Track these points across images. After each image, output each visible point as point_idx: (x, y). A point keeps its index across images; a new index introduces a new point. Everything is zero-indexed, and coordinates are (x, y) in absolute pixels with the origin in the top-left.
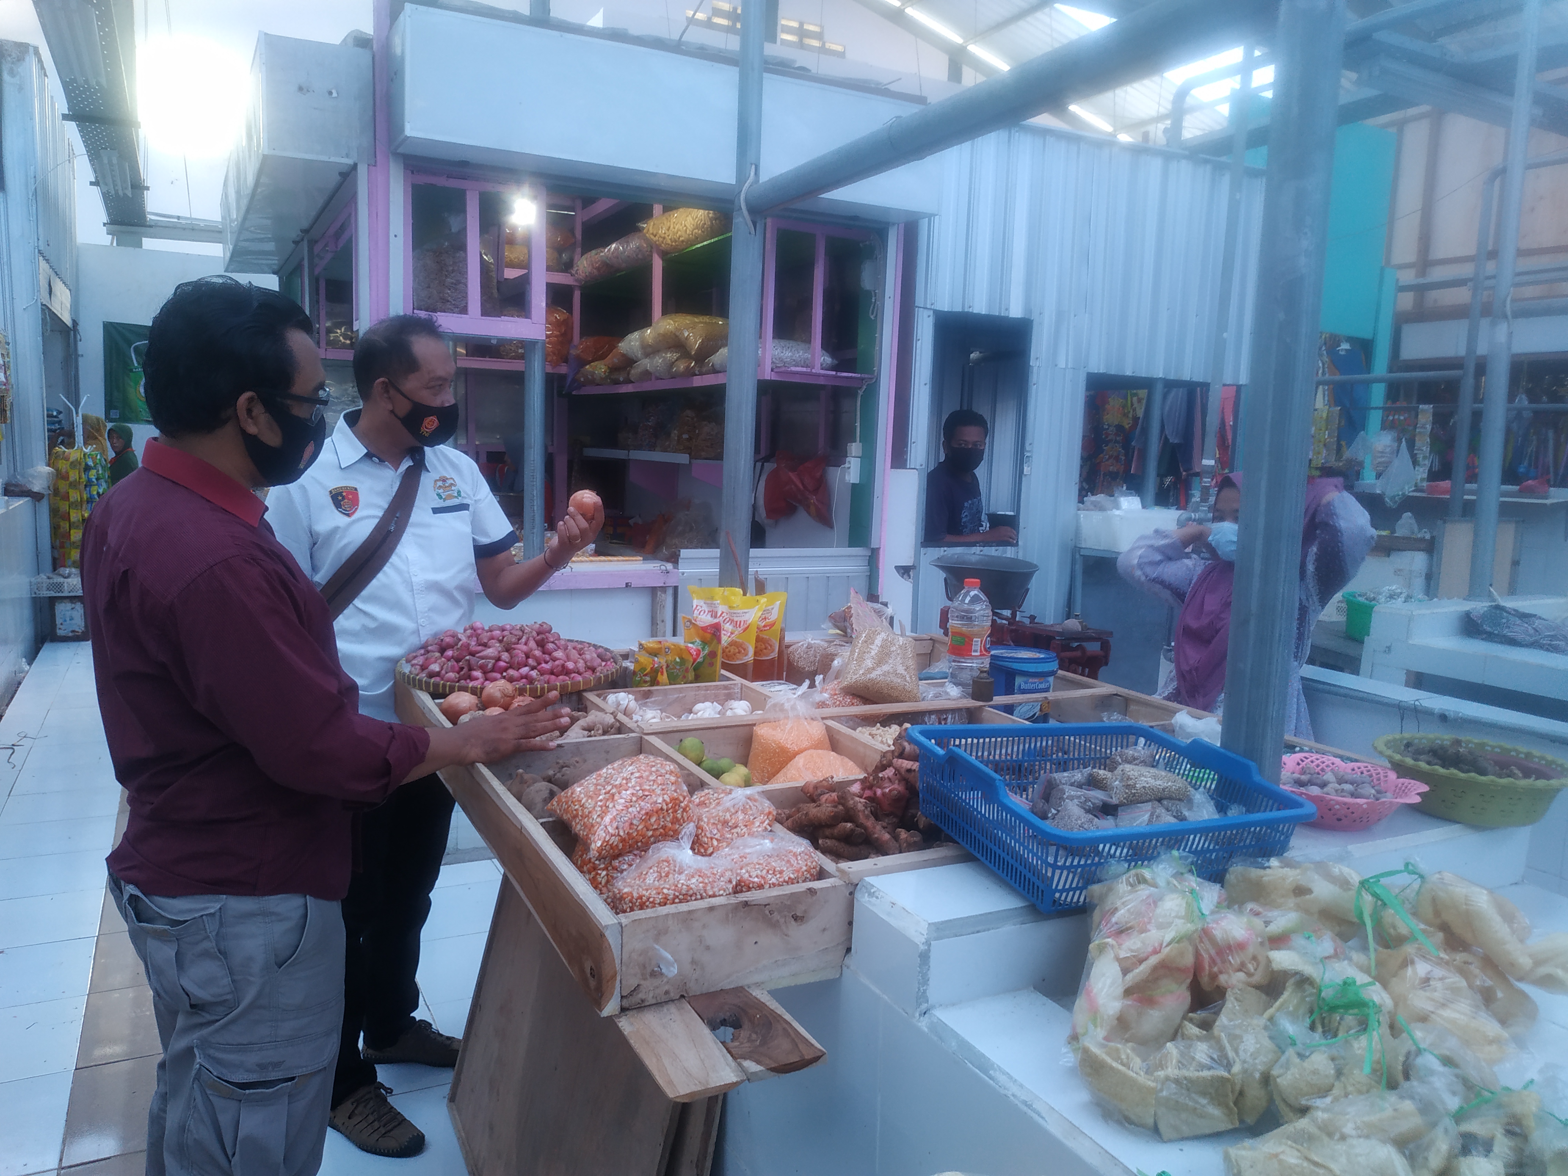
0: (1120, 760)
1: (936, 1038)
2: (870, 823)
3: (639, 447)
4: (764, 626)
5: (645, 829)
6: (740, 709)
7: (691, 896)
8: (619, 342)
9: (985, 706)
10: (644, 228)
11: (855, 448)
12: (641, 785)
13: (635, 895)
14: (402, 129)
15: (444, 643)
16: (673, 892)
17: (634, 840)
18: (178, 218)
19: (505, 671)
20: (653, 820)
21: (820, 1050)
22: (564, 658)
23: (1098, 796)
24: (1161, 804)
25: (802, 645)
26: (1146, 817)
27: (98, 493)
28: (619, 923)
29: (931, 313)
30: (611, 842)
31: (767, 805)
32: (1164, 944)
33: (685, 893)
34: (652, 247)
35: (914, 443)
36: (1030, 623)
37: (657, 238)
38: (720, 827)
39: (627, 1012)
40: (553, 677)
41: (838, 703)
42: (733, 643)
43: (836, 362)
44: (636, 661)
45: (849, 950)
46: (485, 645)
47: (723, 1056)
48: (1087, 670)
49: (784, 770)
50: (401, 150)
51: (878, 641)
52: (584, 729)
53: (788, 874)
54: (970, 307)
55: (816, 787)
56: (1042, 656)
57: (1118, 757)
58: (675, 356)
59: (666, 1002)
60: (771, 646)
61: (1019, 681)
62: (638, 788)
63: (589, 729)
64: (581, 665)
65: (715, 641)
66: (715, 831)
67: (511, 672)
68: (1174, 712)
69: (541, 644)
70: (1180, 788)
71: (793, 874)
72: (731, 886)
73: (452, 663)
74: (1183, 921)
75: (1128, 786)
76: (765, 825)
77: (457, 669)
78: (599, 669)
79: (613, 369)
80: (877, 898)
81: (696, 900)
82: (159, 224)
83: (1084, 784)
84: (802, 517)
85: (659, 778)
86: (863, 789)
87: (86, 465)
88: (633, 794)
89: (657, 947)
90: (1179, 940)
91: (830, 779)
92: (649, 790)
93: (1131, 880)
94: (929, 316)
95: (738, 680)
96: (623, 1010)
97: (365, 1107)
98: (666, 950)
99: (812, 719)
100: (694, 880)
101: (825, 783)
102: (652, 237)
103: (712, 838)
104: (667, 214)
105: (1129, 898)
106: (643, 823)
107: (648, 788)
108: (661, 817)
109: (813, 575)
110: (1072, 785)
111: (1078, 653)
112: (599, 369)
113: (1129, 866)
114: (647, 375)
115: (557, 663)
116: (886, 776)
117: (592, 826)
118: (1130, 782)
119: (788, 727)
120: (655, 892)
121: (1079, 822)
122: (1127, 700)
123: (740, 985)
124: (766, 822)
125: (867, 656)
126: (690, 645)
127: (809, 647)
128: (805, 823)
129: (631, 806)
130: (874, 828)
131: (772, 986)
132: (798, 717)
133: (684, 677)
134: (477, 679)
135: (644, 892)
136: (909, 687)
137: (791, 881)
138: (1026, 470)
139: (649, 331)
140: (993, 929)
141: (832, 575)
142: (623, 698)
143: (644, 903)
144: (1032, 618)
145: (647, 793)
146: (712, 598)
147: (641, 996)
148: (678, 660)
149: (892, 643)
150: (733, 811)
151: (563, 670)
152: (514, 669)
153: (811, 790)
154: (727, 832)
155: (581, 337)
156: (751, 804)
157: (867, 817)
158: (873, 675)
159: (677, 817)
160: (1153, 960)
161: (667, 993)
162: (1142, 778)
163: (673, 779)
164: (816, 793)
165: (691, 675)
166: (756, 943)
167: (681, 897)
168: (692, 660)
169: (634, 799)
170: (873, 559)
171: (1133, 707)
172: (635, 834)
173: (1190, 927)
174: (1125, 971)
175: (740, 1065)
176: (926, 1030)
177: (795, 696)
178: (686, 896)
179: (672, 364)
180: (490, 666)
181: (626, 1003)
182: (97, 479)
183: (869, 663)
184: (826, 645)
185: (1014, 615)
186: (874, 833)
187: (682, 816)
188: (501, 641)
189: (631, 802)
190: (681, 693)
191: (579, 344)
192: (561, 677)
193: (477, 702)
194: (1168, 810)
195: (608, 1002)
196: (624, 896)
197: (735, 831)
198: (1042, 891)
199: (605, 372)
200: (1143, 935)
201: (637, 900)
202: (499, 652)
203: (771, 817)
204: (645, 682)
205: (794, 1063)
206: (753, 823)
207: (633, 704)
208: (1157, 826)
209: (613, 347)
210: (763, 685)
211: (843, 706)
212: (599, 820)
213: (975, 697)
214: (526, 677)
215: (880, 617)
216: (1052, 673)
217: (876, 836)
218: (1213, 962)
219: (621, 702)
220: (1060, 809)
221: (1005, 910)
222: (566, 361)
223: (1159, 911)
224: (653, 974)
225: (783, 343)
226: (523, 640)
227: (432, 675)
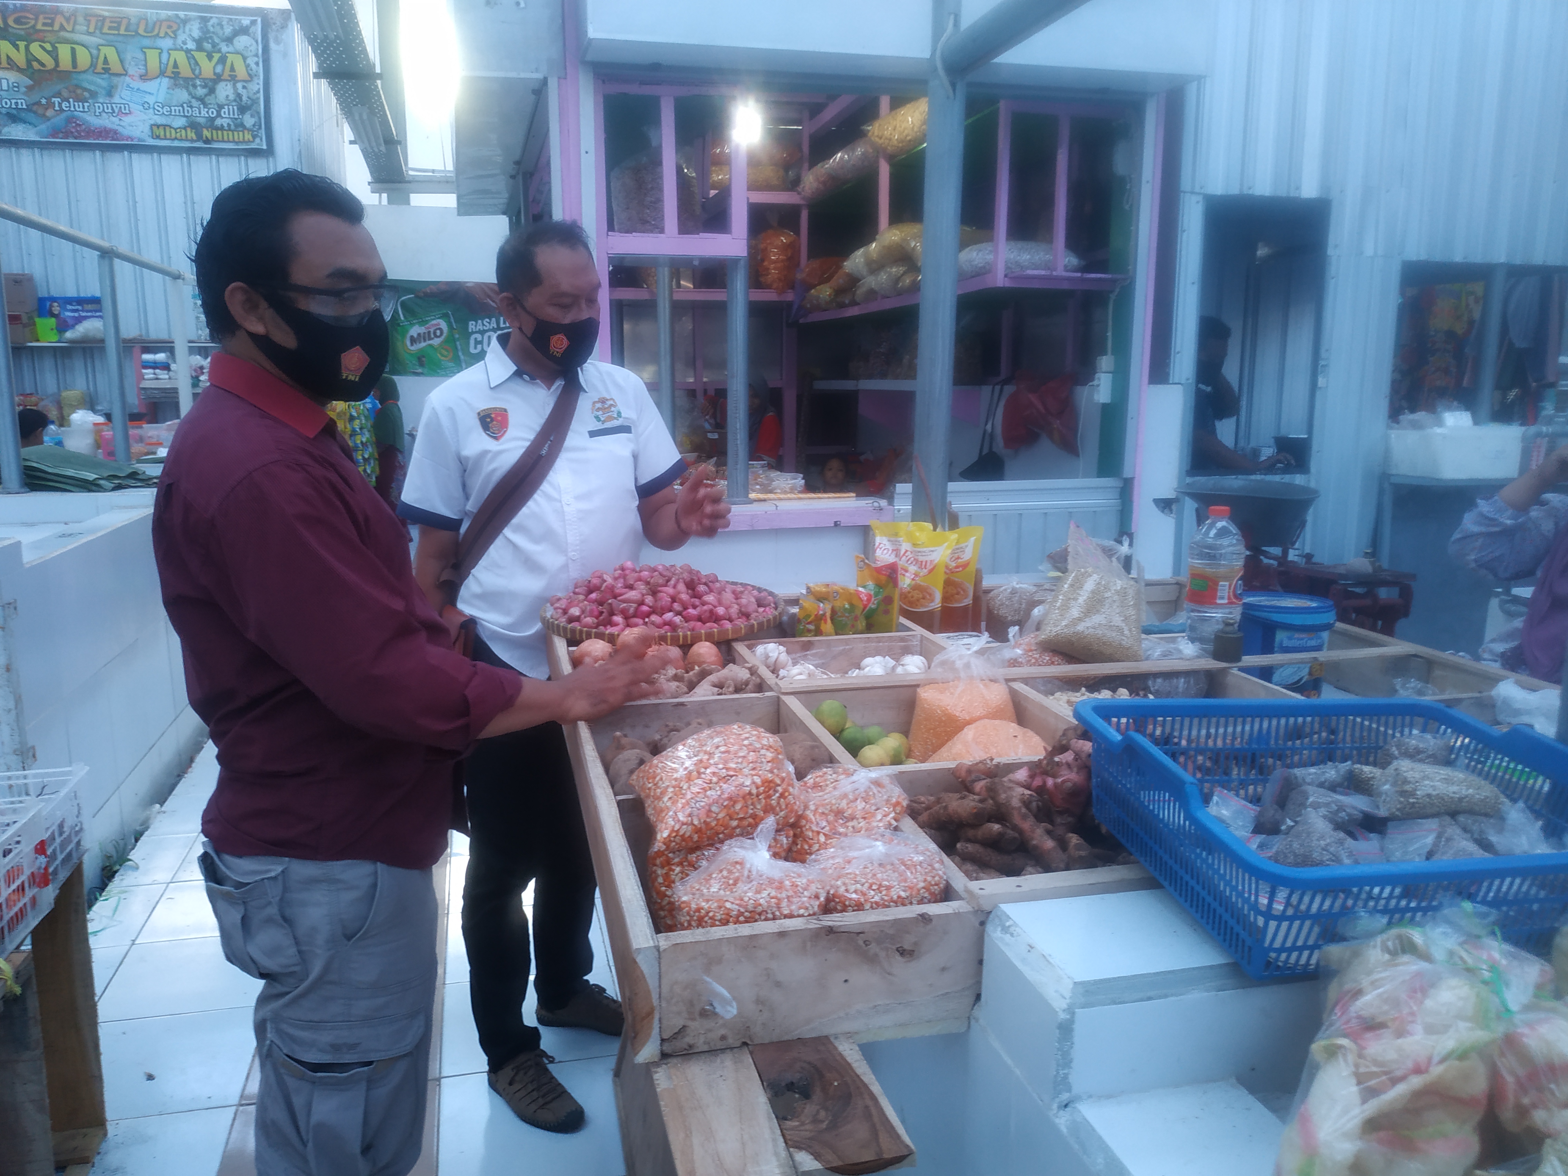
0: (1396, 752)
1: (1076, 1146)
2: (1027, 825)
3: (870, 377)
4: (957, 567)
5: (728, 818)
6: (913, 665)
7: (760, 914)
8: (845, 261)
9: (1229, 668)
10: (869, 131)
11: (1105, 362)
12: (726, 762)
13: (694, 906)
14: (586, 32)
15: (591, 585)
16: (737, 907)
17: (713, 831)
18: (433, 171)
19: (648, 617)
20: (738, 807)
21: (907, 1146)
22: (715, 603)
23: (1357, 803)
24: (1455, 821)
25: (1005, 590)
26: (1430, 840)
27: (362, 442)
28: (655, 947)
29: (1200, 198)
30: (681, 833)
31: (897, 794)
32: (1436, 1059)
33: (751, 909)
34: (878, 152)
35: (1178, 353)
36: (1306, 563)
37: (882, 141)
38: (831, 818)
39: (669, 1060)
40: (700, 623)
41: (1033, 661)
42: (916, 587)
43: (1083, 263)
44: (801, 608)
45: (978, 997)
46: (631, 587)
47: (774, 1140)
48: (1380, 623)
49: (950, 743)
50: (589, 57)
51: (1089, 585)
52: (715, 686)
53: (898, 892)
54: (1250, 188)
55: (969, 771)
56: (1314, 605)
57: (1394, 748)
58: (902, 269)
59: (723, 1050)
60: (964, 590)
61: (1281, 636)
62: (721, 766)
63: (720, 686)
64: (734, 610)
65: (891, 585)
66: (824, 824)
67: (654, 618)
68: (1495, 680)
69: (691, 586)
70: (1487, 797)
71: (904, 891)
72: (817, 903)
73: (594, 606)
74: (1469, 1025)
75: (1403, 793)
76: (888, 818)
77: (596, 613)
78: (753, 615)
79: (839, 292)
80: (1012, 935)
81: (766, 919)
82: (417, 179)
83: (1340, 785)
84: (1045, 445)
85: (752, 753)
86: (1032, 776)
87: (351, 416)
88: (714, 774)
89: (708, 979)
90: (1462, 1055)
91: (989, 762)
92: (734, 770)
93: (1390, 944)
94: (1198, 202)
95: (919, 631)
96: (665, 1056)
97: (525, 1073)
98: (720, 984)
99: (991, 680)
100: (765, 894)
101: (981, 766)
102: (877, 139)
103: (818, 833)
104: (893, 113)
105: (1383, 975)
106: (725, 810)
107: (733, 766)
108: (750, 802)
109: (1052, 511)
110: (1321, 785)
111: (1368, 602)
112: (824, 292)
113: (1391, 918)
114: (872, 294)
115: (705, 608)
116: (1064, 761)
117: (662, 811)
118: (1408, 787)
119: (959, 690)
120: (716, 904)
121: (1322, 843)
122: (1430, 664)
123: (825, 1033)
124: (892, 815)
125: (1073, 603)
126: (860, 589)
127: (1014, 592)
128: (944, 819)
129: (710, 789)
130: (1033, 831)
131: (866, 1038)
132: (971, 678)
133: (853, 626)
134: (616, 625)
135: (703, 904)
136: (1126, 642)
137: (901, 902)
138: (1321, 381)
139: (874, 245)
140: (1172, 995)
141: (1075, 510)
142: (772, 649)
143: (703, 918)
144: (1309, 557)
145: (732, 773)
146: (896, 535)
147: (688, 1040)
148: (847, 606)
149: (1107, 588)
150: (851, 797)
151: (711, 617)
152: (657, 614)
153: (963, 774)
154: (841, 825)
155: (809, 258)
156: (875, 791)
157: (1024, 817)
158: (1080, 627)
159: (771, 805)
160: (1416, 1082)
161: (723, 1038)
162: (1427, 782)
163: (770, 755)
164: (969, 779)
165: (862, 624)
166: (846, 981)
167: (747, 914)
168: (862, 607)
169: (715, 779)
170: (1126, 491)
171: (1437, 673)
172: (713, 824)
173: (1480, 1035)
174: (1369, 1093)
175: (791, 1156)
176: (1064, 1130)
177: (969, 652)
178: (753, 915)
179: (898, 279)
180: (632, 610)
181: (667, 1048)
182: (361, 429)
183: (1075, 612)
184: (1034, 589)
185: (1285, 553)
186: (1033, 839)
187: (778, 803)
188: (648, 583)
189: (711, 783)
190: (847, 645)
191: (806, 266)
192: (708, 624)
193: (610, 650)
194: (1465, 830)
195: (643, 1045)
196: (683, 905)
197: (850, 824)
198: (1250, 948)
199: (830, 295)
200: (1400, 1041)
201: (695, 912)
202: (643, 595)
203: (898, 809)
204: (809, 631)
205: (867, 1162)
206: (873, 815)
207: (784, 657)
208: (1445, 861)
209: (839, 267)
210: (948, 638)
211: (1040, 665)
212: (669, 804)
213: (1217, 655)
214: (669, 623)
215: (1110, 556)
216: (1328, 627)
217: (1034, 842)
218: (1522, 1087)
219: (771, 655)
220: (1298, 819)
221: (1194, 969)
222: (793, 287)
223: (1429, 1003)
224: (704, 1014)
225: (1020, 244)
226: (672, 582)
227: (571, 620)
